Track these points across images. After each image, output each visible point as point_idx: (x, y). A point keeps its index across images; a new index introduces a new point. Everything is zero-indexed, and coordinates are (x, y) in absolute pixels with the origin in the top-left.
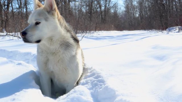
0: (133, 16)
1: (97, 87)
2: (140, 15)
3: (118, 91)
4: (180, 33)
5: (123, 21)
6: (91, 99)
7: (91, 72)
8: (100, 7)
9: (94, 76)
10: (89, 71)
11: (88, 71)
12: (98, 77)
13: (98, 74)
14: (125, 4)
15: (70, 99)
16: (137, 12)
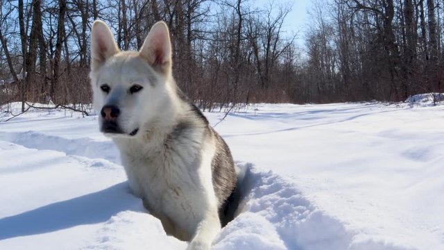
0: (328, 72)
1: (291, 215)
2: (342, 69)
3: (349, 224)
4: (437, 107)
5: (304, 84)
6: (280, 244)
7: (270, 182)
8: (256, 51)
9: (280, 192)
10: (265, 180)
11: (261, 180)
12: (289, 192)
13: (288, 186)
14: (308, 46)
15: (232, 242)
16: (335, 64)
